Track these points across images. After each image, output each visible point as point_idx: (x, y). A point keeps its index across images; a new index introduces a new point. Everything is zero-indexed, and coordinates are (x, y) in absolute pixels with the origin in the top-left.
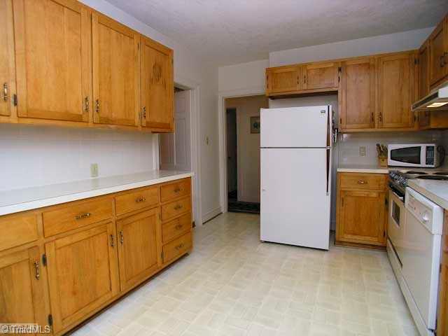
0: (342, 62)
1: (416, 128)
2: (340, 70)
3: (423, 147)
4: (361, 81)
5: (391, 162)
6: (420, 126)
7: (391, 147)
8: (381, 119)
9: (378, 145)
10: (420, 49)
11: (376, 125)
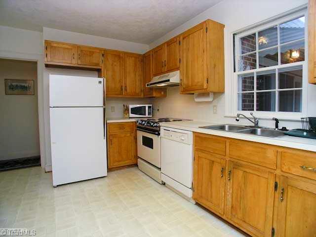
0: (104, 51)
1: (142, 96)
2: (103, 55)
3: (147, 106)
4: (115, 65)
5: (131, 115)
6: (144, 95)
7: (131, 106)
8: (126, 90)
9: (124, 106)
10: (144, 54)
11: (124, 93)
